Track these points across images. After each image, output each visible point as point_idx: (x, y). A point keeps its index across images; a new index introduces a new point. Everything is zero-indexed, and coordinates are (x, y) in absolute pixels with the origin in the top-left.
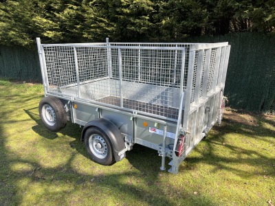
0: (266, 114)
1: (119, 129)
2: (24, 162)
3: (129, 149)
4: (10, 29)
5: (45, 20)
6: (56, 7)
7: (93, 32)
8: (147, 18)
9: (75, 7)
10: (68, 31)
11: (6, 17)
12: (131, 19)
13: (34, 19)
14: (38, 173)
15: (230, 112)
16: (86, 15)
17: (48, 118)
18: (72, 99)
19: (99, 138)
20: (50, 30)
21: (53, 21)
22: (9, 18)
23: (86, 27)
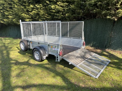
0: (106, 50)
1: (44, 49)
2: (13, 60)
3: (47, 56)
4: (14, 19)
5: (26, 15)
6: (30, 10)
7: (42, 19)
8: (61, 13)
9: (36, 10)
10: (34, 19)
11: (12, 14)
12: (55, 14)
13: (22, 15)
14: (17, 63)
15: (93, 49)
16: (40, 13)
17: (22, 47)
18: (30, 40)
19: (37, 52)
20: (28, 19)
21: (29, 15)
22: (13, 14)
23: (40, 17)
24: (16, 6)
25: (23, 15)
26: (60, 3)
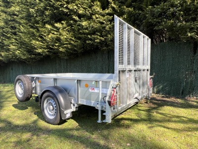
1: (68, 94)
3: (75, 110)
4: (17, 50)
5: (38, 42)
7: (65, 47)
9: (55, 33)
16: (62, 37)
20: (40, 48)
22: (17, 43)
23: (61, 45)
24: (22, 29)
25: (33, 42)
26: (97, 16)
